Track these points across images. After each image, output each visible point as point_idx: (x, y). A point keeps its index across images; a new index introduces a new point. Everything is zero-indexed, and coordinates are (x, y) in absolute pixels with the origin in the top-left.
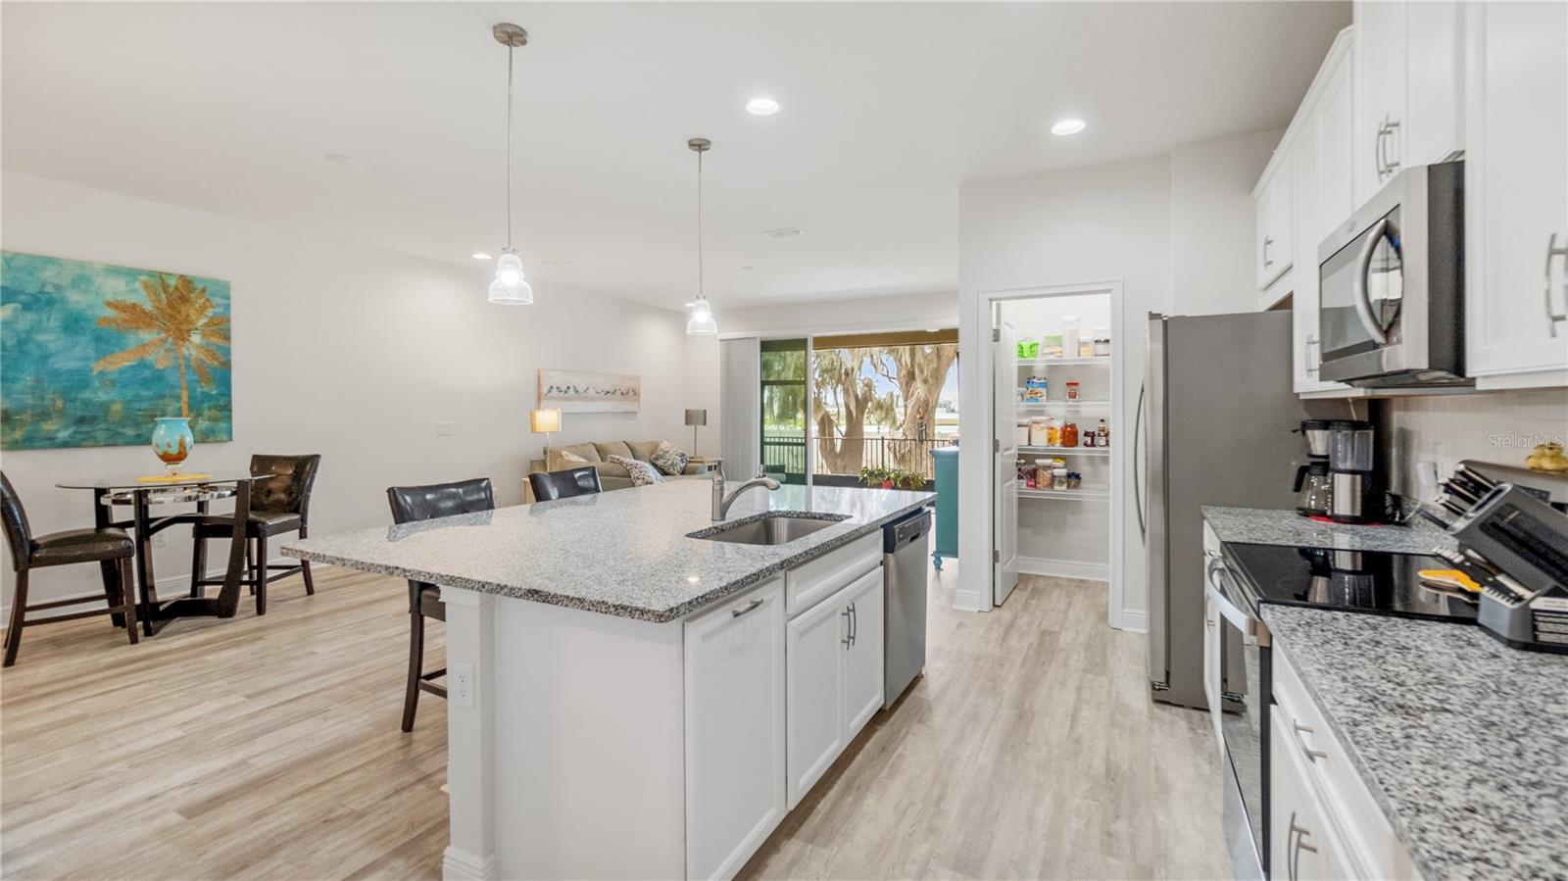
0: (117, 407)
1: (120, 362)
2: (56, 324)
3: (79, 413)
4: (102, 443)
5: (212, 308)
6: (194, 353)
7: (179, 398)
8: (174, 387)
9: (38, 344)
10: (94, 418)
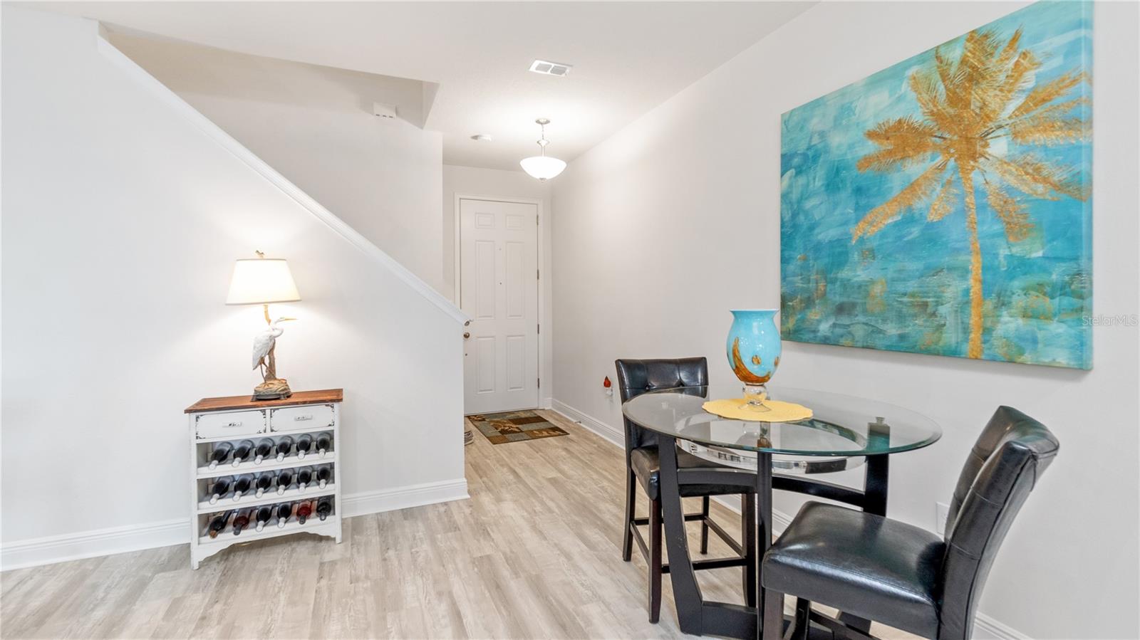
0: (877, 290)
1: (884, 219)
2: (820, 183)
3: (838, 299)
4: (860, 344)
5: (1040, 64)
6: (994, 177)
7: (964, 272)
8: (957, 251)
9: (806, 213)
10: (854, 305)
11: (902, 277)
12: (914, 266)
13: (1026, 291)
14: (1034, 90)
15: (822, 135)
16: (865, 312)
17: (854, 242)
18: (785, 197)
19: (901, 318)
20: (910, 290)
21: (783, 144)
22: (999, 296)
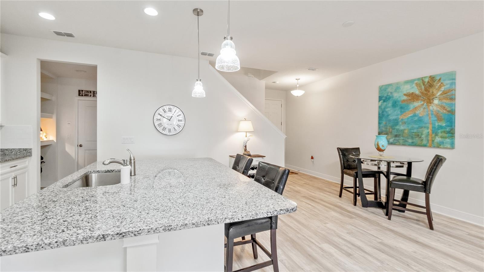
0: (406, 131)
1: (408, 115)
2: (390, 105)
3: (395, 133)
4: (401, 144)
5: (445, 86)
6: (435, 108)
7: (428, 128)
8: (426, 123)
9: (386, 112)
10: (400, 135)
11: (413, 128)
12: (416, 126)
13: (442, 132)
14: (444, 91)
15: (391, 93)
16: (403, 136)
17: (400, 120)
18: (380, 107)
19: (412, 138)
20: (415, 132)
21: (379, 94)
22: (436, 133)
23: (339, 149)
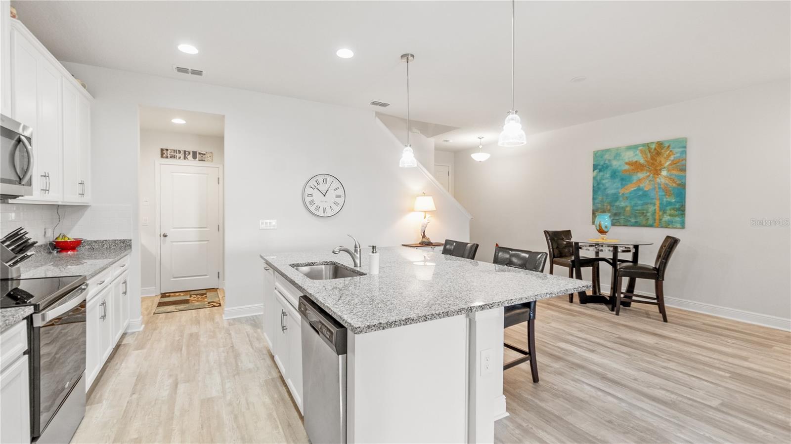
0: (628, 209)
1: (631, 188)
2: (609, 175)
3: (615, 212)
5: (674, 154)
6: (663, 180)
7: (654, 204)
8: (653, 199)
9: (603, 185)
10: (620, 213)
11: (636, 205)
12: (640, 202)
13: (670, 210)
14: (673, 160)
15: (609, 160)
16: (624, 215)
17: (620, 194)
18: (594, 178)
19: (636, 217)
20: (639, 209)
21: (594, 161)
22: (664, 211)
23: (546, 232)
